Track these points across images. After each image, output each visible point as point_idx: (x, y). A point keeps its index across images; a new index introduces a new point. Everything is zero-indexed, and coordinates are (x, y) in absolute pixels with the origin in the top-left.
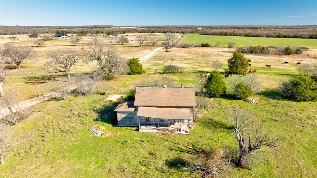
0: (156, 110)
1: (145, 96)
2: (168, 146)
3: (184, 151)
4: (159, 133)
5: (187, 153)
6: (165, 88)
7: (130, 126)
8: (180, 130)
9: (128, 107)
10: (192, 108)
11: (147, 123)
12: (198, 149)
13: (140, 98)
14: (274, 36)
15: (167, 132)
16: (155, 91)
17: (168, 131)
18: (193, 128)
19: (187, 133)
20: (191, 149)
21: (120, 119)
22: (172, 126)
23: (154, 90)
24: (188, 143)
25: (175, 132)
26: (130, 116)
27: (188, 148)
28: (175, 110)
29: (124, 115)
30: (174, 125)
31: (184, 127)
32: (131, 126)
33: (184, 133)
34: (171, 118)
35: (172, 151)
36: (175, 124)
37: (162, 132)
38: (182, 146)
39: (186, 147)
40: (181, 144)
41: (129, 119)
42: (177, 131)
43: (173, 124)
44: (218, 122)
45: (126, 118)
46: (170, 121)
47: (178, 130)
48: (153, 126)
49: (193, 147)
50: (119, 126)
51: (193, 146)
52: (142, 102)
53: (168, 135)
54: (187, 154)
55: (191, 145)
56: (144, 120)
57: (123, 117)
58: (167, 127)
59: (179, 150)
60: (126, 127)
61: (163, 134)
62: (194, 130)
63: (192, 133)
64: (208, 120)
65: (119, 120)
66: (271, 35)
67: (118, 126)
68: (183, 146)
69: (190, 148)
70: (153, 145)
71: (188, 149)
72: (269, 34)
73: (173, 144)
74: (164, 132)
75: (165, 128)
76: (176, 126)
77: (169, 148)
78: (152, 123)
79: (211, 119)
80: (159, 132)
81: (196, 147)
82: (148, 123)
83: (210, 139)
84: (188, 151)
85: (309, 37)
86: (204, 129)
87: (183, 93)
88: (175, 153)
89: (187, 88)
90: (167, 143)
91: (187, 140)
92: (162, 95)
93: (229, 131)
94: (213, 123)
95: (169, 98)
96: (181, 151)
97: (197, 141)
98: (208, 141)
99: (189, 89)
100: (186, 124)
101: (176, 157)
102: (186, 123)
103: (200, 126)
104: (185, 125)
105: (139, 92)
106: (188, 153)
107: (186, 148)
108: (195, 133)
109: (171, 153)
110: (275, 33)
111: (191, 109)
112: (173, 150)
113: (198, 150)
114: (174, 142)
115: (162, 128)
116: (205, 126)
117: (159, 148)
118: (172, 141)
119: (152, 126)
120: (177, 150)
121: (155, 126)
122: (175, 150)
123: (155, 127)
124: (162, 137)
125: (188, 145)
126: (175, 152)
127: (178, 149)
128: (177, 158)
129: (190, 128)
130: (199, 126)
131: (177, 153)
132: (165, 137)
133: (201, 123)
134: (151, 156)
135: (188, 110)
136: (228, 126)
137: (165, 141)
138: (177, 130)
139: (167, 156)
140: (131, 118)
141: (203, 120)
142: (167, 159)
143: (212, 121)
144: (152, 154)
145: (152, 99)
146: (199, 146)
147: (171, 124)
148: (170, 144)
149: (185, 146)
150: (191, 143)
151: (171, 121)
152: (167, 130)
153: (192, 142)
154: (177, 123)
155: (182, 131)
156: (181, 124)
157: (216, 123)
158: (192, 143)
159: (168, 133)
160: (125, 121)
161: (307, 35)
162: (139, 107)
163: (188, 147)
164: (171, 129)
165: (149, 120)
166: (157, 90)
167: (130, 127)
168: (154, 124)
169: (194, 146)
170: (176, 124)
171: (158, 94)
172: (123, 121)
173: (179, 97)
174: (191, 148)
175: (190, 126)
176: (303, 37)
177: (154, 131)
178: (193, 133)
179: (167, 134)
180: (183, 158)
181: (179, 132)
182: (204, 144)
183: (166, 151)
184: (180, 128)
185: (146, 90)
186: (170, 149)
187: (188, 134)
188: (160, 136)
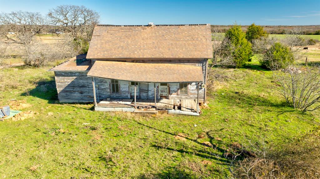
0: (131, 67)
1: (110, 41)
2: (151, 139)
3: (191, 151)
4: (136, 113)
5: (198, 155)
6: (150, 27)
7: (81, 101)
8: (180, 108)
9: (76, 64)
10: (205, 63)
11: (115, 95)
12: (223, 145)
13: (99, 45)
14: (278, 33)
15: (152, 112)
16: (129, 33)
17: (154, 109)
18: (205, 104)
19: (195, 114)
20: (207, 145)
21: (62, 89)
22: (164, 100)
23: (129, 31)
24: (198, 133)
25: (170, 111)
26: (81, 81)
27: (198, 143)
28: (170, 67)
29: (69, 80)
30: (167, 100)
31: (188, 103)
32: (84, 101)
33: (189, 112)
34: (161, 80)
35: (159, 152)
36: (170, 96)
37: (142, 110)
38: (185, 139)
39: (195, 141)
40: (181, 134)
41: (78, 89)
42: (173, 110)
43: (167, 97)
44: (252, 96)
45: (72, 85)
46: (160, 91)
47: (176, 107)
48: (125, 101)
49: (211, 142)
50: (61, 102)
51: (211, 139)
52: (104, 51)
53: (154, 117)
54: (198, 160)
55: (206, 137)
56: (109, 90)
57: (67, 84)
58: (154, 102)
59: (177, 148)
60: (73, 103)
61: (143, 115)
62: (209, 108)
63: (205, 114)
64: (232, 94)
65: (59, 90)
66: (275, 32)
67: (59, 103)
68: (187, 138)
69: (204, 144)
70: (117, 136)
71: (200, 147)
72: (273, 30)
73: (163, 134)
74: (145, 111)
75: (149, 103)
76: (173, 100)
77: (154, 144)
78: (124, 95)
79: (236, 93)
80: (137, 110)
81: (220, 142)
82: (117, 95)
83: (246, 124)
84: (200, 151)
85: (315, 33)
86: (229, 107)
87: (187, 35)
88: (168, 157)
89: (193, 27)
90: (149, 133)
91: (195, 125)
92: (143, 39)
93: (279, 110)
94: (244, 98)
95: (159, 43)
96: (181, 151)
97: (219, 128)
98: (244, 128)
99: (199, 28)
100: (192, 96)
101: (170, 168)
102: (192, 94)
103: (219, 102)
104: (191, 98)
105: (98, 35)
106: (202, 156)
107: (194, 143)
108: (211, 112)
109: (156, 156)
110: (279, 30)
111: (203, 65)
112: (160, 147)
113: (224, 147)
114: (166, 131)
115: (144, 103)
116: (229, 102)
117: (129, 144)
118: (161, 129)
119: (123, 101)
120: (173, 150)
121: (130, 101)
122: (168, 149)
123: (129, 103)
124: (141, 121)
125: (199, 137)
126: (167, 152)
127: (174, 146)
128: (173, 170)
129: (200, 104)
130: (217, 103)
131: (172, 155)
132: (149, 121)
133: (221, 98)
134: (102, 164)
135: (198, 67)
136: (272, 102)
137: (146, 128)
138: (174, 108)
139: (146, 164)
140: (83, 86)
141: (223, 94)
142: (143, 172)
143: (239, 95)
144: (104, 159)
145: (122, 47)
146: (224, 139)
147: (162, 97)
148: (157, 135)
149: (192, 140)
150: (205, 133)
151: (162, 91)
152: (153, 107)
153: (207, 130)
154: (174, 95)
155: (184, 109)
156: (183, 97)
157: (249, 98)
158: (207, 133)
159: (154, 113)
160: (70, 92)
161: (313, 31)
162: (96, 62)
163: (199, 140)
164: (163, 105)
165: (117, 91)
166: (135, 31)
167: (80, 103)
168: (129, 97)
169: (213, 138)
170: (172, 98)
171: (136, 37)
172: (67, 91)
173: (178, 42)
174: (207, 142)
175: (201, 101)
176: (309, 33)
177: (125, 109)
178: (208, 113)
179: (153, 115)
180: (187, 171)
181: (178, 111)
182: (236, 135)
183: (145, 150)
184: (180, 105)
185: (112, 32)
186: (155, 146)
187: (198, 114)
188: (137, 119)
